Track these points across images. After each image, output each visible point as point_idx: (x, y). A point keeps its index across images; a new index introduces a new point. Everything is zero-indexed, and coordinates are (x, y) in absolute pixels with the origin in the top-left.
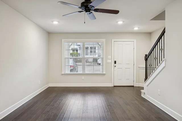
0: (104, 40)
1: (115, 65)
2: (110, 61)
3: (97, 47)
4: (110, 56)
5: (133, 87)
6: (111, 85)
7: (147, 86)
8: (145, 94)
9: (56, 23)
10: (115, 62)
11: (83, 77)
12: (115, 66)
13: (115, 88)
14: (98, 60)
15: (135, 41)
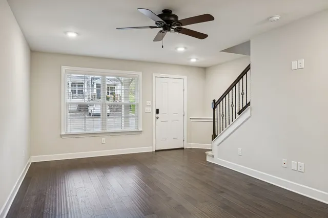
0: (140, 74)
1: (157, 115)
2: (150, 108)
3: (86, 83)
4: (150, 102)
5: (182, 151)
6: (151, 149)
7: (218, 145)
8: (213, 157)
9: (72, 35)
10: (157, 111)
11: (104, 139)
12: (157, 118)
13: (157, 153)
14: (90, 108)
15: (185, 78)
